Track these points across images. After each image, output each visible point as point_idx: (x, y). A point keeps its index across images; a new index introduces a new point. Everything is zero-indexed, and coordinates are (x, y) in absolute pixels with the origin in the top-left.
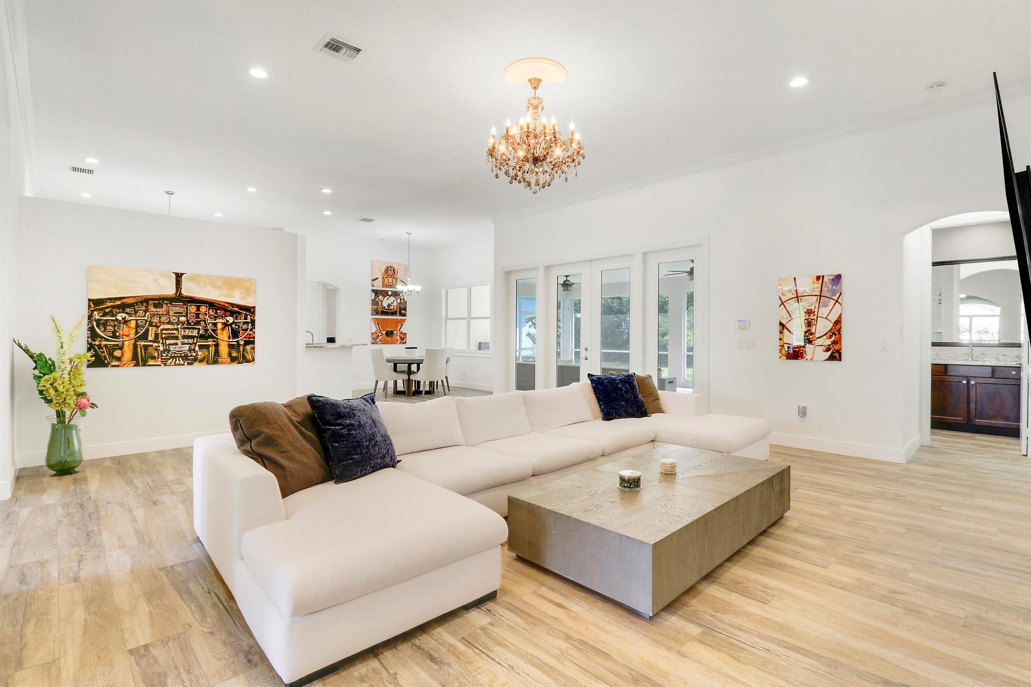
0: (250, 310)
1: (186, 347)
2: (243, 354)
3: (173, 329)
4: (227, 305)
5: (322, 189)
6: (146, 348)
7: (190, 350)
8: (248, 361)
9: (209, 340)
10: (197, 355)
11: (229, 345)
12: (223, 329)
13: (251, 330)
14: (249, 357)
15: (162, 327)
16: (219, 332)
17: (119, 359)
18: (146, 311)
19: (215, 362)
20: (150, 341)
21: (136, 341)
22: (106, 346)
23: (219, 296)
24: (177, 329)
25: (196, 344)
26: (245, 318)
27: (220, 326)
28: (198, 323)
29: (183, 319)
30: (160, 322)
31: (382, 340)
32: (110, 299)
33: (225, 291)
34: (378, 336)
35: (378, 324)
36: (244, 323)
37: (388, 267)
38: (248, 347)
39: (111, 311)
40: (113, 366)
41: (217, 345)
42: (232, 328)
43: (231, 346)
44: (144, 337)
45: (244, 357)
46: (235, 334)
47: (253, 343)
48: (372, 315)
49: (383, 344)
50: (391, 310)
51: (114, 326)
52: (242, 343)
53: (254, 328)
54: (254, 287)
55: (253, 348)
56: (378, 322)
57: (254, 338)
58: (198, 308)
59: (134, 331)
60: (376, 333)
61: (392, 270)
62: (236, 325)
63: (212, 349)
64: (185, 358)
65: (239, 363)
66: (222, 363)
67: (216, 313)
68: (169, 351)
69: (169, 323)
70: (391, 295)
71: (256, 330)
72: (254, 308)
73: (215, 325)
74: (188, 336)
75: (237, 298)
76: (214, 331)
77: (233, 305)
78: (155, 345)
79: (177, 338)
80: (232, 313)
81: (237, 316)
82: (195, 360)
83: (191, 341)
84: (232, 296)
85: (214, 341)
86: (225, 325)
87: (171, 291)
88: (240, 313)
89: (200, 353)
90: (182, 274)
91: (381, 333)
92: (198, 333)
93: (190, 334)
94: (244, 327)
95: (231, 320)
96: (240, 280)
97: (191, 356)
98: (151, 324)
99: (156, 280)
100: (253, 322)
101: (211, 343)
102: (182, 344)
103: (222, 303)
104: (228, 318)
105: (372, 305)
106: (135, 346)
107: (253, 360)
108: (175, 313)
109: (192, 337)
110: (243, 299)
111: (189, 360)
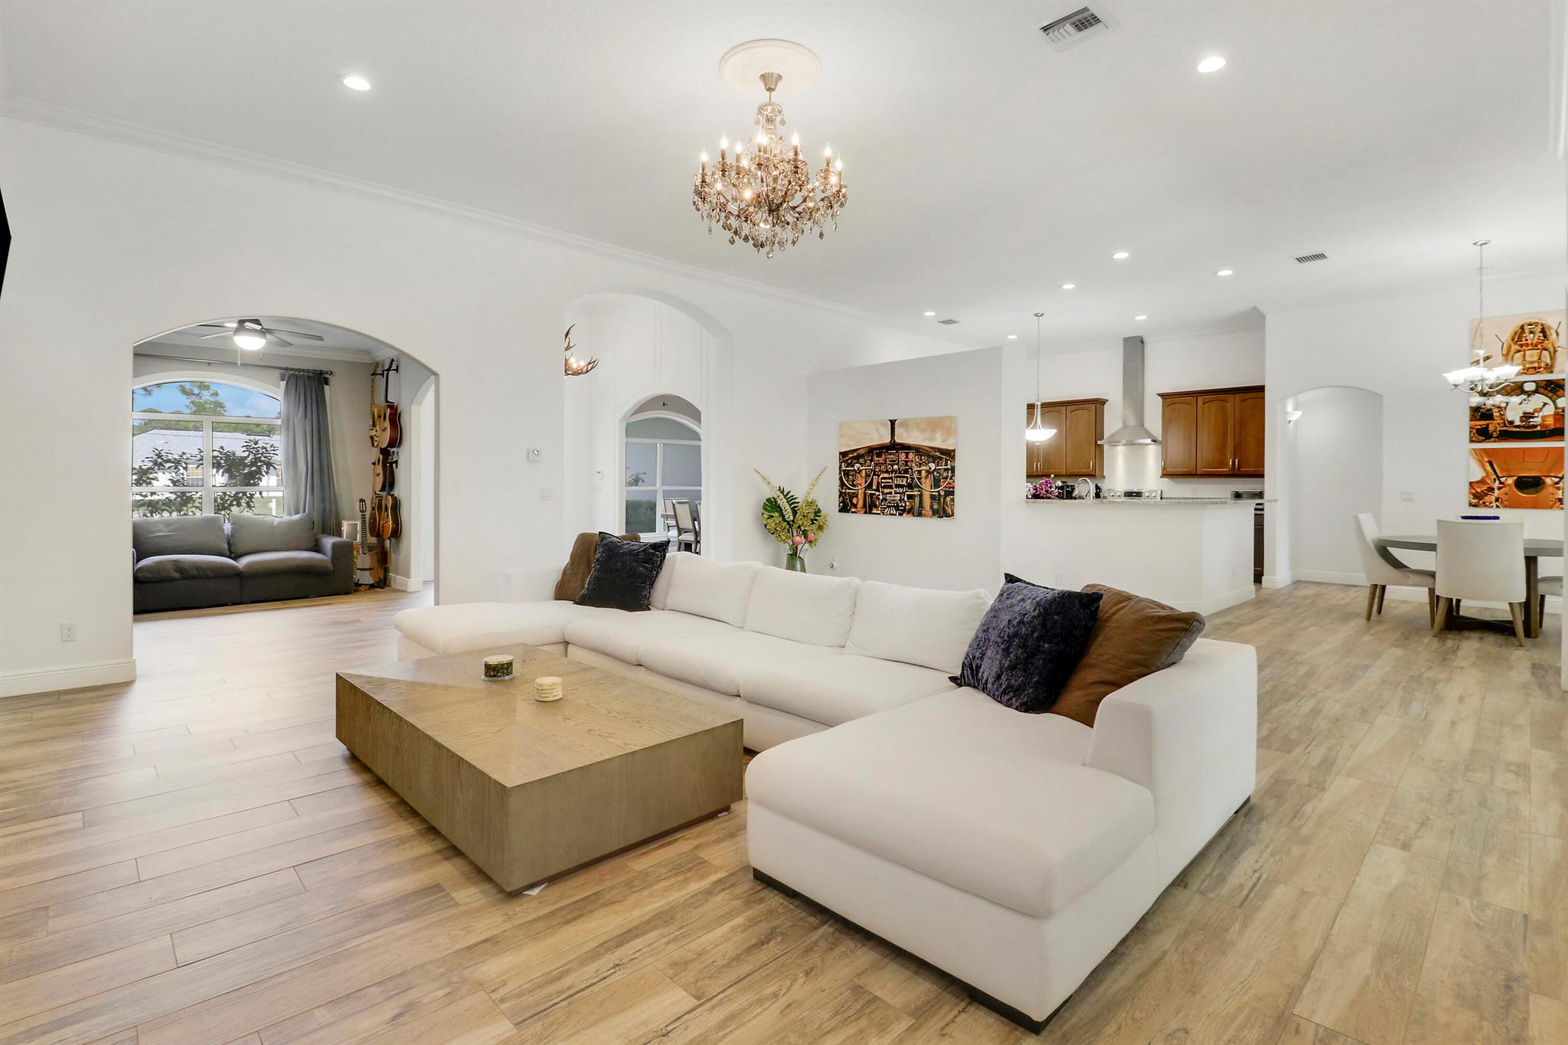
0: (950, 454)
1: (898, 497)
2: (944, 507)
3: (889, 478)
4: (930, 450)
5: (1113, 255)
6: (872, 495)
7: (900, 500)
8: (948, 516)
9: (916, 489)
10: (906, 505)
11: (932, 495)
12: (926, 477)
13: (951, 479)
14: (949, 510)
15: (881, 476)
16: (923, 480)
17: (855, 506)
18: (871, 461)
19: (920, 515)
20: (874, 490)
21: (866, 490)
22: (849, 493)
23: (924, 440)
24: (891, 478)
25: (905, 493)
26: (946, 465)
27: (924, 473)
28: (906, 471)
29: (896, 467)
30: (880, 471)
31: (1505, 498)
32: (850, 451)
33: (928, 434)
34: (1491, 489)
35: (1491, 463)
36: (945, 470)
37: (1522, 328)
38: (948, 499)
39: (851, 462)
40: (852, 512)
41: (921, 496)
42: (934, 476)
43: (933, 497)
44: (870, 486)
45: (944, 511)
46: (936, 483)
47: (952, 493)
48: (1472, 441)
49: (1506, 506)
50: (1536, 426)
51: (853, 476)
52: (942, 493)
53: (954, 476)
54: (953, 426)
55: (953, 500)
56: (1490, 459)
57: (953, 488)
58: (907, 454)
59: (864, 480)
60: (1482, 482)
61: (1539, 329)
62: (938, 473)
63: (917, 499)
64: (897, 508)
65: (939, 517)
66: (925, 516)
67: (921, 460)
68: (886, 500)
69: (887, 472)
70: (1536, 391)
71: (956, 478)
72: (954, 451)
73: (920, 472)
74: (899, 484)
75: (939, 443)
76: (919, 479)
77: (935, 449)
78: (877, 493)
79: (891, 487)
80: (934, 459)
81: (938, 463)
82: (904, 511)
83: (901, 490)
84: (934, 439)
85: (919, 491)
86: (928, 472)
87: (887, 440)
88: (941, 458)
89: (908, 504)
90: (895, 420)
91: (1501, 483)
92: (907, 482)
93: (901, 483)
94: (945, 474)
95: (933, 466)
96: (941, 419)
97: (902, 506)
98: (874, 475)
99: (878, 430)
100: (953, 469)
101: (916, 493)
102: (895, 493)
103: (926, 448)
104: (931, 465)
105: (1471, 420)
106: (865, 494)
107: (953, 515)
108: (890, 461)
109: (902, 486)
110: (944, 441)
111: (900, 510)
